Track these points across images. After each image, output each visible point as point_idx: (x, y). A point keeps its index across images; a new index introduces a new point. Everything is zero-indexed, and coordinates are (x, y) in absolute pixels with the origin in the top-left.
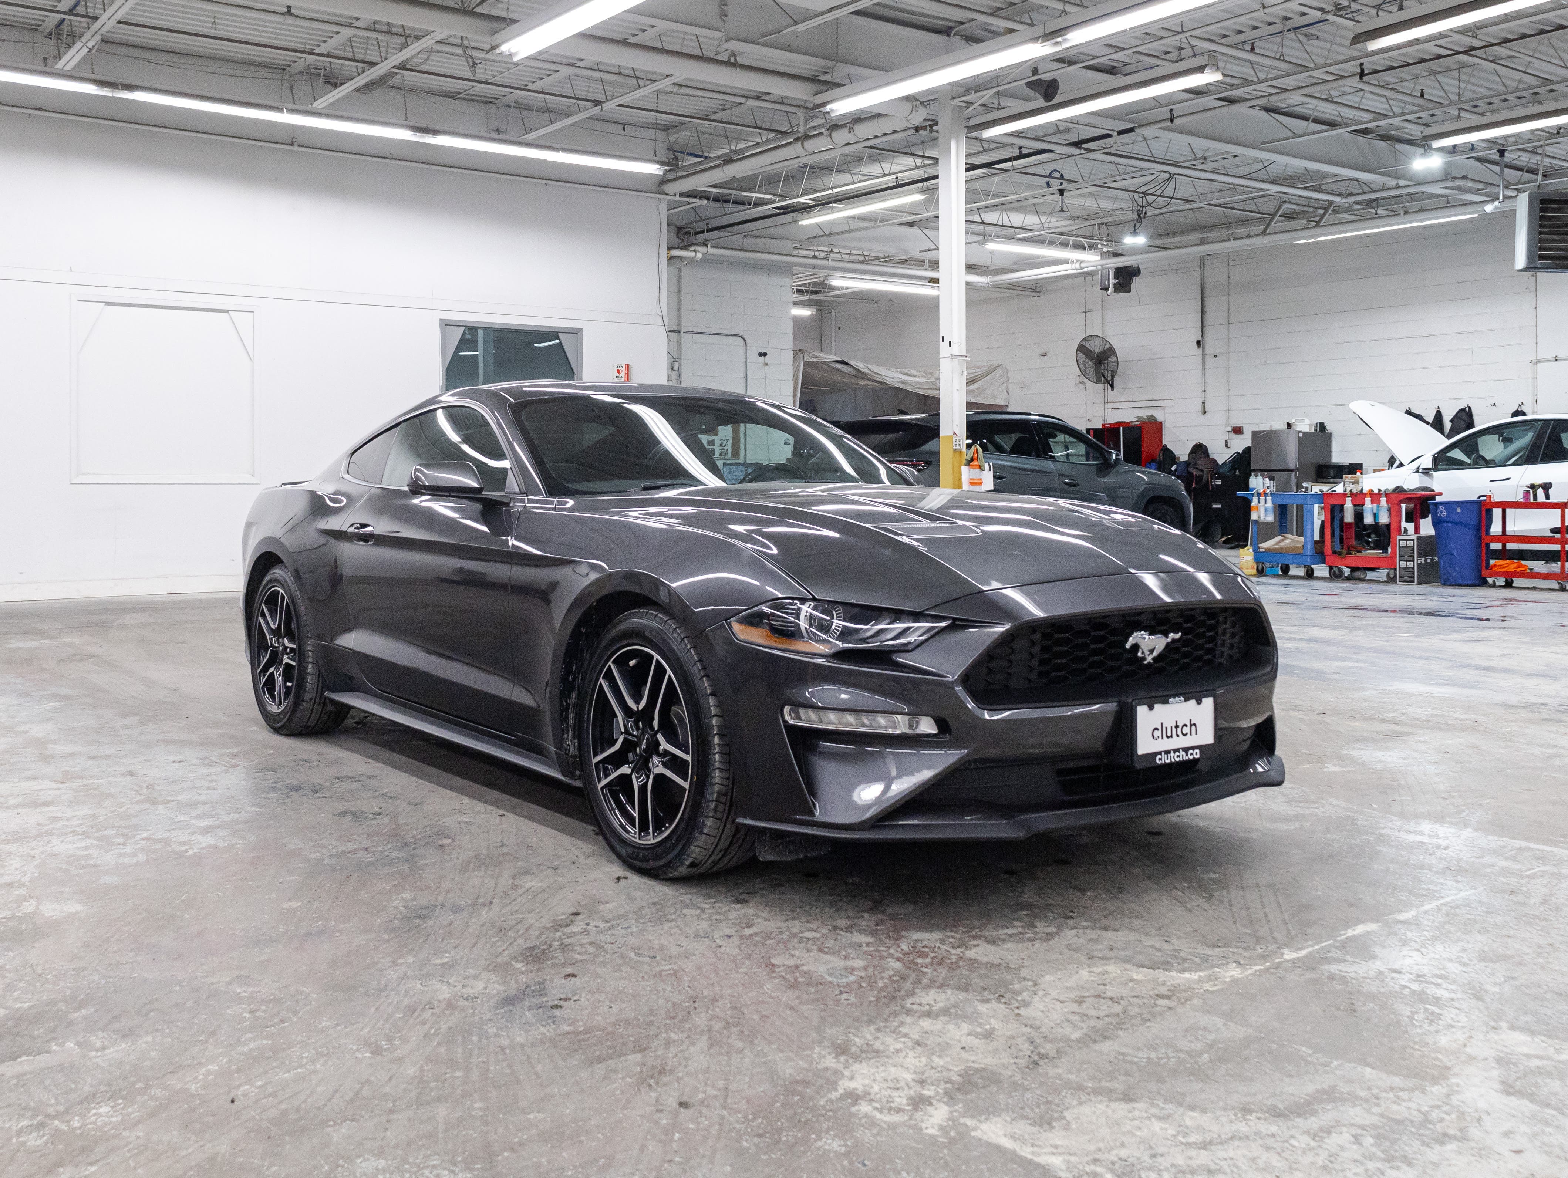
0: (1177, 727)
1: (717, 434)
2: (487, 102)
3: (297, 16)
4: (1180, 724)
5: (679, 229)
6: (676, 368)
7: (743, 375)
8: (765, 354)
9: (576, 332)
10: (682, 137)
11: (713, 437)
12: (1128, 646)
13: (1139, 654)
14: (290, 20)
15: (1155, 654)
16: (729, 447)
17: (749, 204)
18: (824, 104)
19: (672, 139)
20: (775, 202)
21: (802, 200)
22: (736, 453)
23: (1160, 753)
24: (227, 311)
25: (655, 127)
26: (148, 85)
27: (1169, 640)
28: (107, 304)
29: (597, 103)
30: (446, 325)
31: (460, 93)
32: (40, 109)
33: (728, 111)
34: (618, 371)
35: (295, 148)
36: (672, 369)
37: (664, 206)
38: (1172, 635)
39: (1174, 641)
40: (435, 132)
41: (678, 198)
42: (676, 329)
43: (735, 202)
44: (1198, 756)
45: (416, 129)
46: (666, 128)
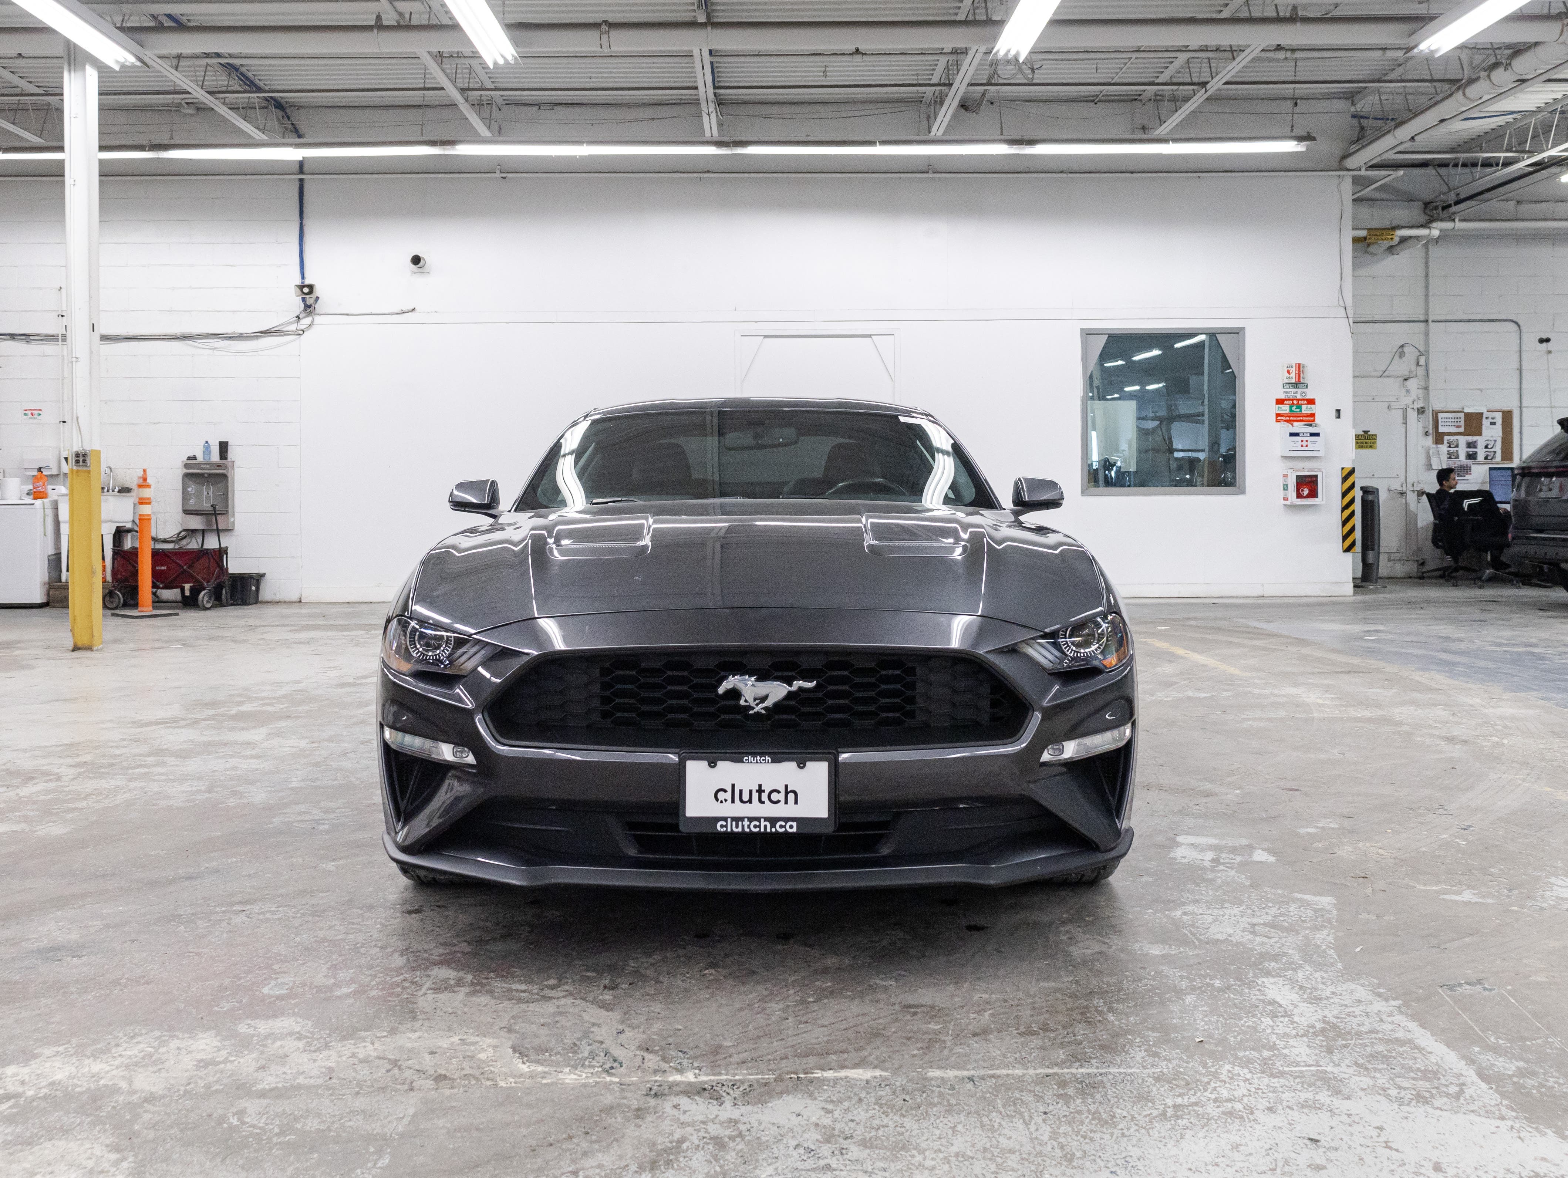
0: (760, 791)
1: (1480, 434)
2: (1131, 101)
3: (865, 54)
4: (767, 788)
5: (1426, 204)
6: (1422, 361)
7: (1517, 366)
8: (1548, 340)
9: (1237, 333)
10: (1365, 105)
11: (1475, 438)
12: (721, 690)
13: (742, 703)
14: (858, 58)
15: (769, 703)
16: (1498, 448)
17: (1497, 165)
18: (1416, 46)
19: (1359, 107)
20: (1524, 160)
21: (1554, 152)
22: (1507, 454)
23: (725, 819)
24: (870, 336)
25: (1330, 97)
26: (756, 139)
27: (794, 688)
28: (766, 337)
29: (1204, 84)
30: (1087, 334)
31: (1098, 96)
32: (708, 172)
33: (1403, 66)
34: (1288, 372)
35: (930, 175)
36: (1418, 364)
37: (1347, 186)
38: (797, 684)
39: (801, 689)
40: (1031, 142)
41: (1363, 172)
42: (1422, 318)
43: (1483, 165)
44: (794, 830)
45: (1012, 142)
46: (1350, 97)
